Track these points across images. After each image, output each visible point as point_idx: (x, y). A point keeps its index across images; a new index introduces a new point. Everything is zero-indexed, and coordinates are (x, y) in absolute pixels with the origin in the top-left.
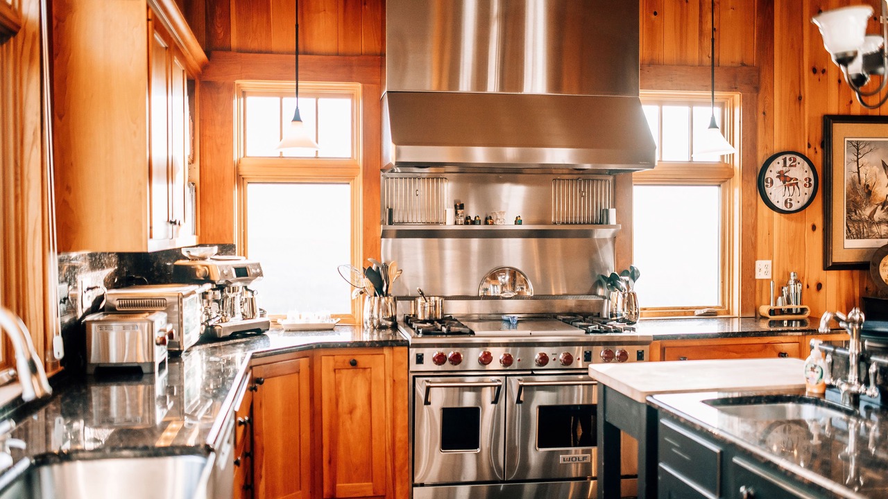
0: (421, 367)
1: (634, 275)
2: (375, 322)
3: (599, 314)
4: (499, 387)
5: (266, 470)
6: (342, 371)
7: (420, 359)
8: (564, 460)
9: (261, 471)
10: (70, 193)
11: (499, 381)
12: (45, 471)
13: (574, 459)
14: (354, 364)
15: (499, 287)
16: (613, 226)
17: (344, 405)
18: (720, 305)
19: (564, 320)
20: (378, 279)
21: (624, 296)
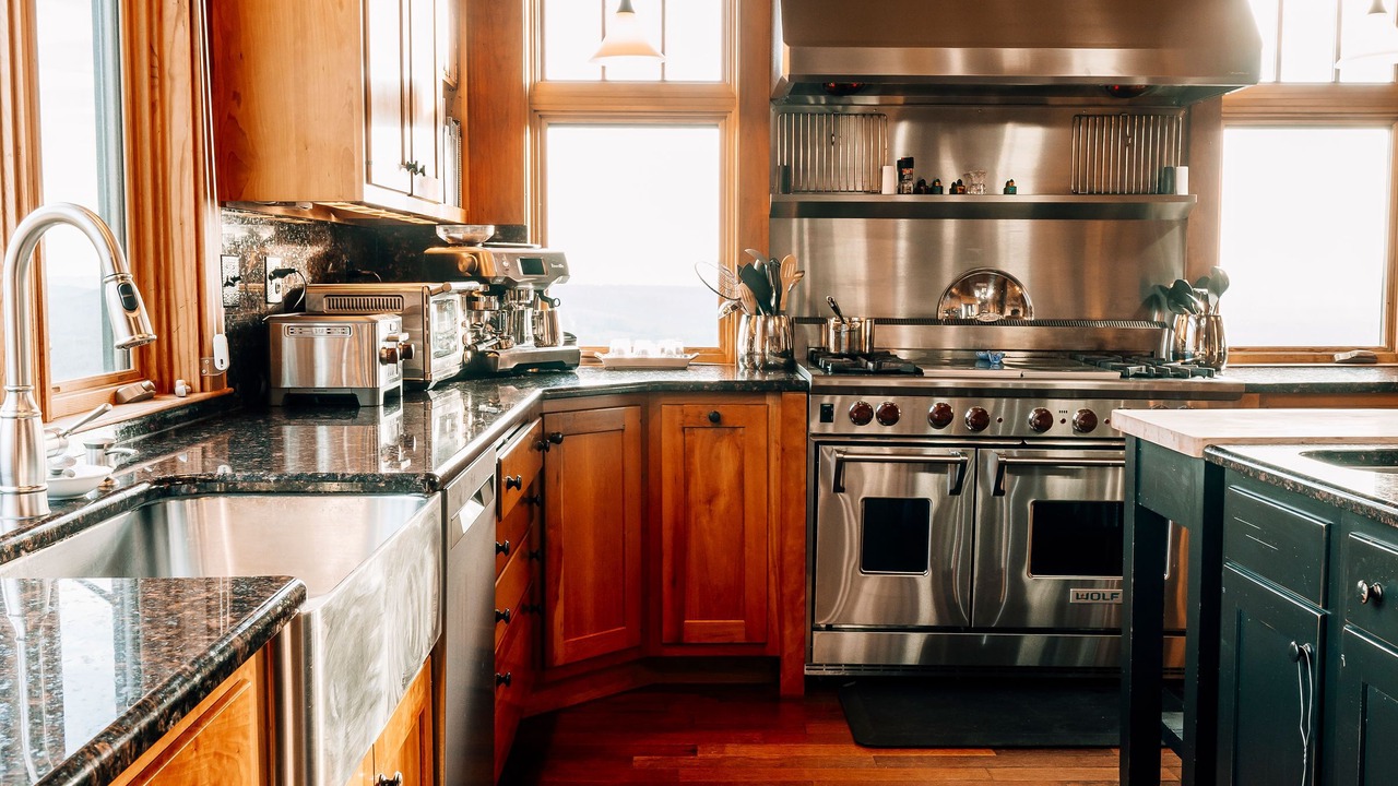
0: (830, 428)
1: (1219, 286)
2: (757, 359)
3: (1152, 353)
4: (964, 464)
5: (566, 588)
6: (696, 431)
7: (827, 414)
8: (1078, 598)
9: (558, 589)
10: (239, 104)
11: (963, 454)
12: (173, 505)
13: (1095, 596)
14: (716, 419)
15: (975, 308)
16: (1182, 198)
17: (698, 489)
18: (1384, 345)
19: (1086, 361)
20: (762, 288)
21: (1198, 321)
